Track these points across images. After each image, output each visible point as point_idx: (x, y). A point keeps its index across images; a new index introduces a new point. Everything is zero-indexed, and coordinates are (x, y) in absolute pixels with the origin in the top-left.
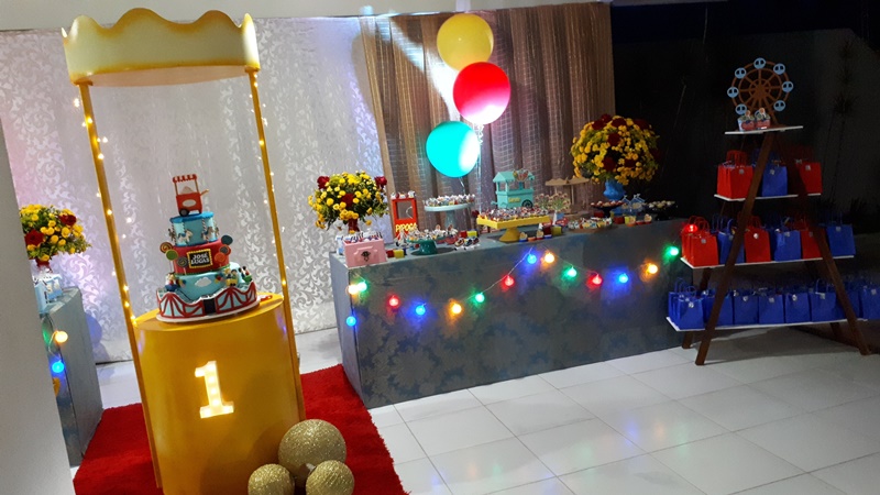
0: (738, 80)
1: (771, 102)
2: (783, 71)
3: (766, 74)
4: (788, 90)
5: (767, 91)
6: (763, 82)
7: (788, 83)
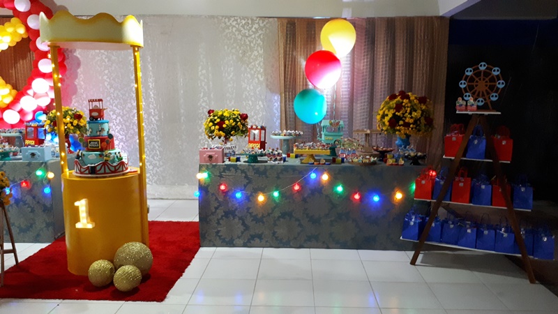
0: (467, 76)
1: (488, 93)
2: (499, 73)
3: (487, 74)
4: (501, 86)
5: (486, 86)
6: (484, 79)
7: (501, 81)
